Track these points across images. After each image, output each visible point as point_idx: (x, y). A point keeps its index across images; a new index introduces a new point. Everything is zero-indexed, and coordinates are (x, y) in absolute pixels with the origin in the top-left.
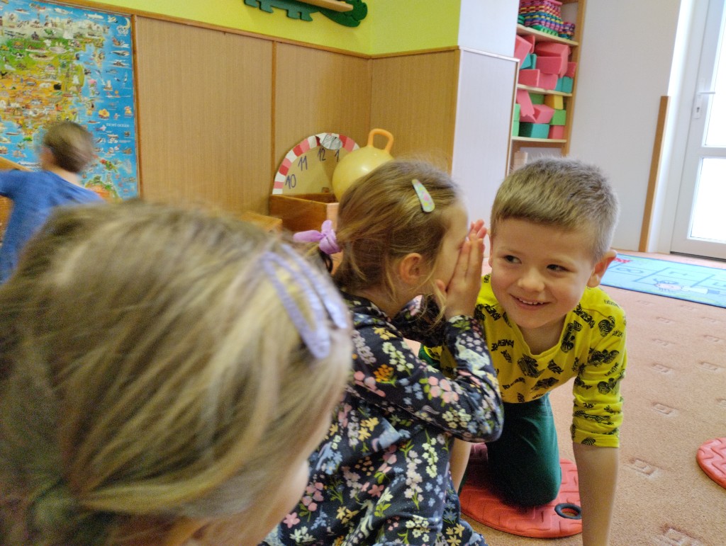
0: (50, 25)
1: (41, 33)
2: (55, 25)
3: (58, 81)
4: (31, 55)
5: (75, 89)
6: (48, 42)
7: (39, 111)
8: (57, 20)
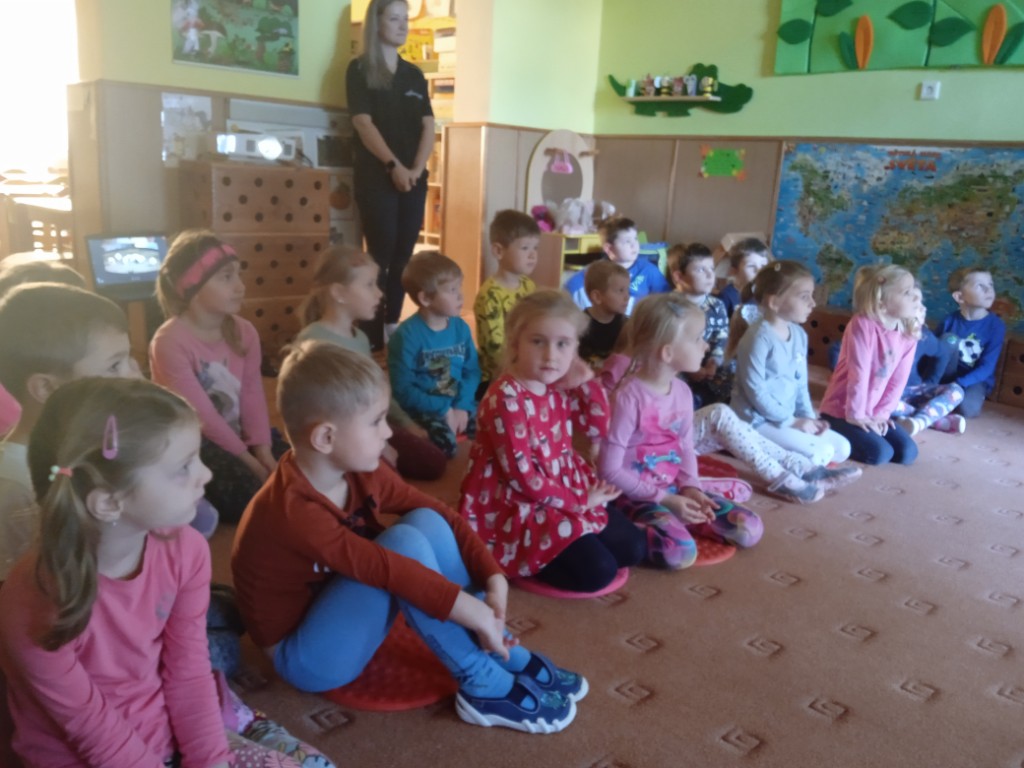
0: (995, 167)
1: (986, 172)
2: (999, 165)
3: (992, 210)
4: (974, 191)
5: (1004, 216)
6: (990, 180)
7: (971, 233)
8: (1002, 162)
